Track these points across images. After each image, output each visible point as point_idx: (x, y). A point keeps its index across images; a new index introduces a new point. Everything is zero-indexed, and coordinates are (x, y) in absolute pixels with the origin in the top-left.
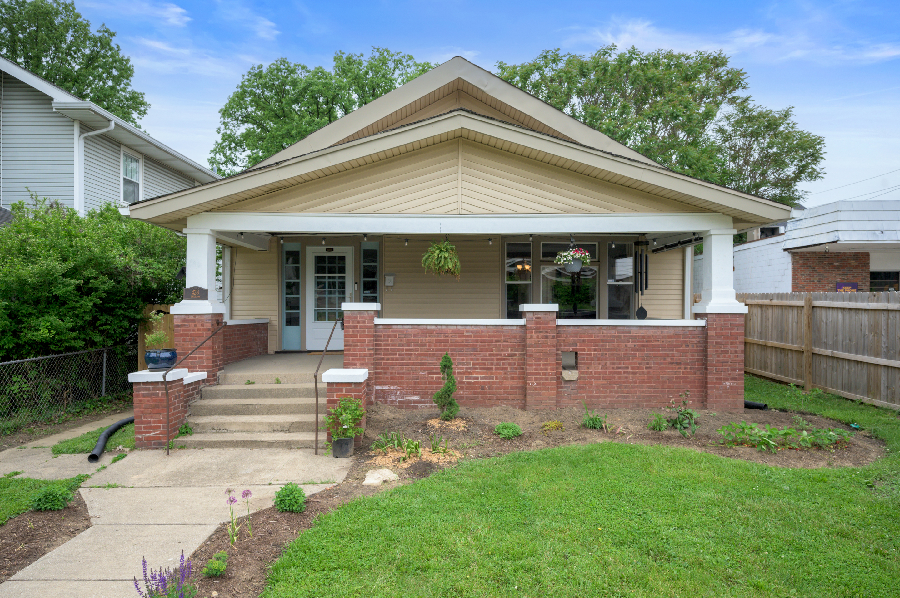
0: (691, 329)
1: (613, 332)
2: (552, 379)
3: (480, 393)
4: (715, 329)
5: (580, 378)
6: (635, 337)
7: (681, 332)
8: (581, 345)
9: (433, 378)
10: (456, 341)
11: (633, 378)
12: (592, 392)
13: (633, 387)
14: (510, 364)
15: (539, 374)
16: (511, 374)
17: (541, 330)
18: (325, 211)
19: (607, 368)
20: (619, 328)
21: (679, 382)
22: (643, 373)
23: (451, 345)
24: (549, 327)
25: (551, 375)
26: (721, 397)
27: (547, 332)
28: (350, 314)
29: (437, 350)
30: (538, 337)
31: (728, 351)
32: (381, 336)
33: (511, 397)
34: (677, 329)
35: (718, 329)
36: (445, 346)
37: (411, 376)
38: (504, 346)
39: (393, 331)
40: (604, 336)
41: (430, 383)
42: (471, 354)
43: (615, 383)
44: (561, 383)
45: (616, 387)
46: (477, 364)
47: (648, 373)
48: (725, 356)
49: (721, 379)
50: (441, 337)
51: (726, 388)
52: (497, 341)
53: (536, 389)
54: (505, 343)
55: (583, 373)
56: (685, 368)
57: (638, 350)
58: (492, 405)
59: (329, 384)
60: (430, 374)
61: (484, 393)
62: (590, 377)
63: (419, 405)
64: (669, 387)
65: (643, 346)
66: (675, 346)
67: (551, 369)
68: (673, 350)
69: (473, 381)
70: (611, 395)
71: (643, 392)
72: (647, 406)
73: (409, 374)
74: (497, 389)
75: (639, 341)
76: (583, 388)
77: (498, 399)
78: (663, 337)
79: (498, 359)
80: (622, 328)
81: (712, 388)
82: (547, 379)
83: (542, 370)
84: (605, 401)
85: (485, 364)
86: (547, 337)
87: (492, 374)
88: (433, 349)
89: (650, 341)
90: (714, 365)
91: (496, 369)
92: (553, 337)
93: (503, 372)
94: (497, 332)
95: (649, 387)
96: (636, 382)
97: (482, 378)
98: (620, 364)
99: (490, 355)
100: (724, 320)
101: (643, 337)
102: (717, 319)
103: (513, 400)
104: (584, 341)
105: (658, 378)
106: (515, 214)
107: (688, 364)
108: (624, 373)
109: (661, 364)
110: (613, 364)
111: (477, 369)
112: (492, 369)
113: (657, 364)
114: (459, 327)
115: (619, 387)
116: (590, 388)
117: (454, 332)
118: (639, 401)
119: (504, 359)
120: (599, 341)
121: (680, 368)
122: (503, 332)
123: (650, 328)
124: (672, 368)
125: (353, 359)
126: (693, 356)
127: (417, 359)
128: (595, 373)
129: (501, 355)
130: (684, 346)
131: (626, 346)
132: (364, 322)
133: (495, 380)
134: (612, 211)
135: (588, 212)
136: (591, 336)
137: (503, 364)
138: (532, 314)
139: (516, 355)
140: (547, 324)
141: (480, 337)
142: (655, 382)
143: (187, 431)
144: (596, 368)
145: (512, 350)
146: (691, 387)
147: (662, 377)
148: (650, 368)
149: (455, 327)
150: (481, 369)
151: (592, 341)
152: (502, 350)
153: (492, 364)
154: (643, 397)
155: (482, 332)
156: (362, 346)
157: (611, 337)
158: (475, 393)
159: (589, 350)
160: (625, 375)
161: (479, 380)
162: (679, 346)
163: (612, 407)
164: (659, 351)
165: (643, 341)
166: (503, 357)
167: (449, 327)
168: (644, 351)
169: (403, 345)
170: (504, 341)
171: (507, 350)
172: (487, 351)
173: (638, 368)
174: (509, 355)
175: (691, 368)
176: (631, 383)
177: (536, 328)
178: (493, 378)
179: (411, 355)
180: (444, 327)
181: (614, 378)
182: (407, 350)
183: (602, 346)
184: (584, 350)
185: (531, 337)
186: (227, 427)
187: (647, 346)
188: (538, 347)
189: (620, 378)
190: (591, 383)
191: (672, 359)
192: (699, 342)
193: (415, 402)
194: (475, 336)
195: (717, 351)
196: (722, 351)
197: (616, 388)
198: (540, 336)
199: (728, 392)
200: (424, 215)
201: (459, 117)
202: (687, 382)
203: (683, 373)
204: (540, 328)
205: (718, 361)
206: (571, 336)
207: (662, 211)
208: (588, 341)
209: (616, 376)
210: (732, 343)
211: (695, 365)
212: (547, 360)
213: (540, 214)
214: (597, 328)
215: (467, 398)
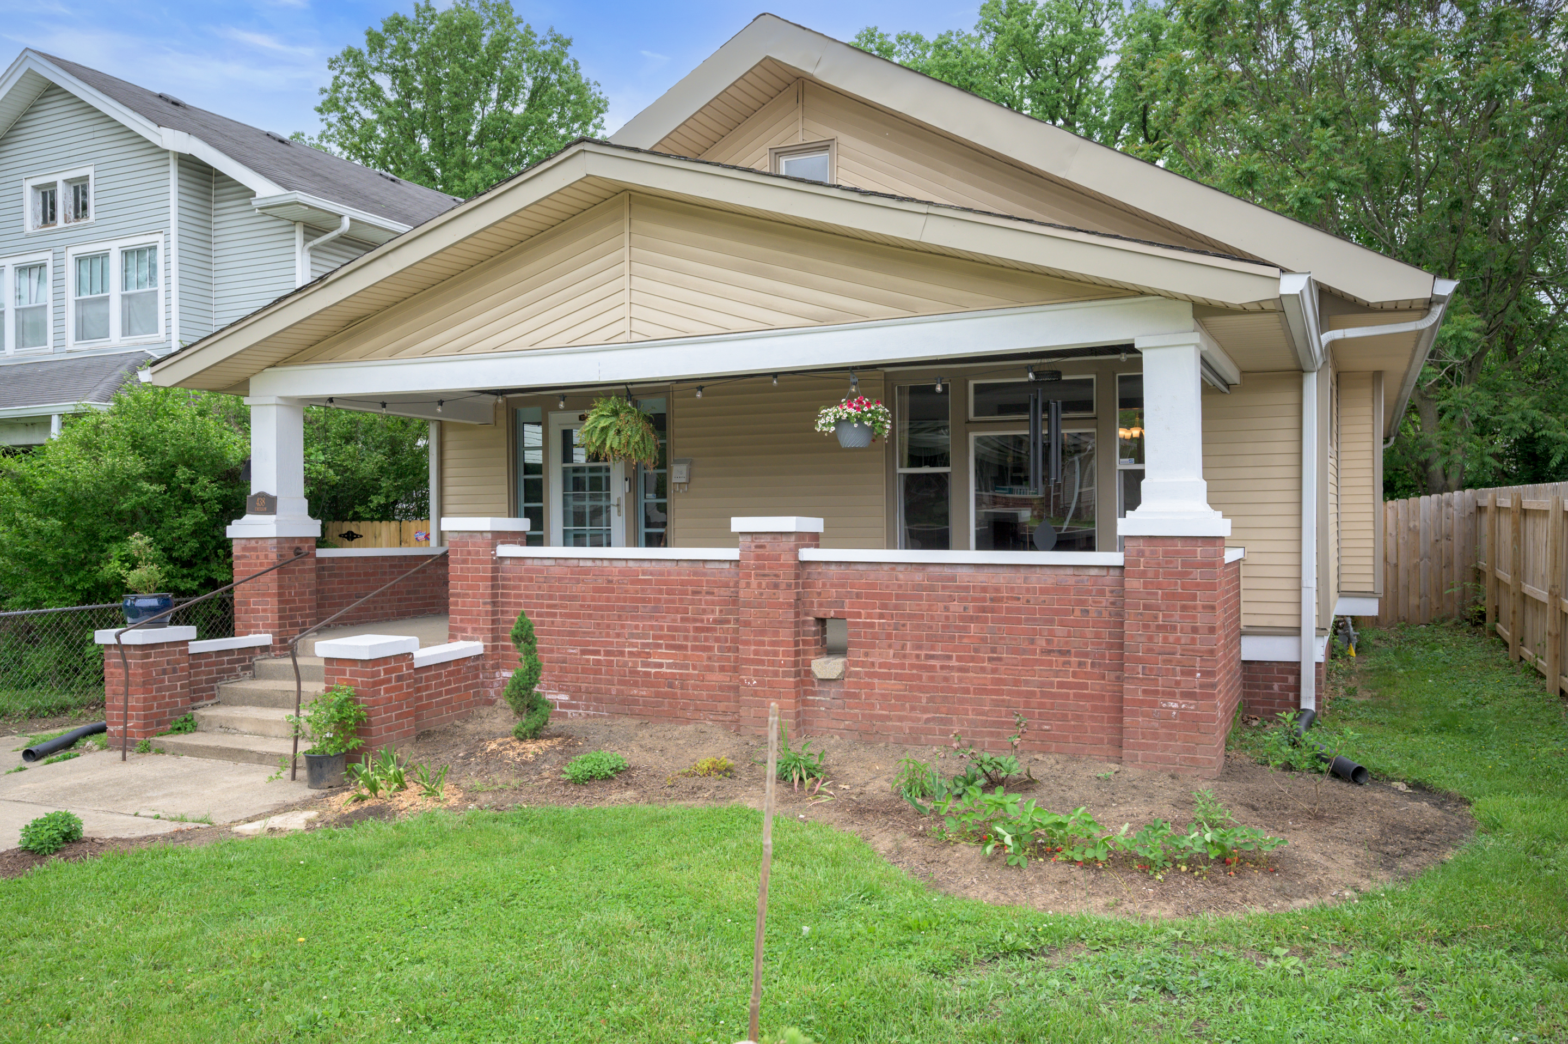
0: (1093, 572)
1: (918, 577)
2: (786, 674)
3: (665, 695)
4: (1143, 574)
5: (845, 674)
6: (966, 588)
7: (1072, 581)
8: (852, 605)
9: (588, 660)
10: (626, 591)
11: (961, 680)
12: (872, 706)
13: (962, 701)
14: (717, 640)
15: (761, 662)
16: (720, 659)
17: (766, 572)
18: (425, 353)
19: (904, 656)
20: (931, 569)
21: (1067, 696)
22: (983, 670)
23: (618, 599)
24: (782, 565)
25: (784, 666)
26: (1155, 736)
27: (777, 576)
28: (456, 537)
29: (596, 608)
30: (759, 585)
31: (1174, 628)
32: (509, 580)
33: (721, 706)
34: (1061, 572)
35: (1150, 574)
36: (608, 599)
37: (555, 655)
38: (707, 603)
39: (527, 570)
40: (900, 586)
41: (584, 671)
42: (651, 618)
43: (921, 689)
44: (813, 684)
45: (924, 697)
46: (660, 637)
47: (994, 671)
48: (1165, 639)
49: (1157, 692)
50: (601, 583)
51: (1169, 717)
52: (695, 593)
53: (755, 694)
54: (709, 598)
55: (856, 664)
56: (1080, 664)
57: (971, 619)
58: (688, 721)
59: (329, 660)
60: (584, 652)
61: (674, 696)
62: (870, 675)
63: (569, 711)
64: (1042, 706)
65: (983, 610)
66: (1057, 612)
67: (786, 654)
68: (1051, 622)
69: (653, 670)
70: (913, 714)
71: (982, 713)
72: (992, 744)
73: (552, 651)
74: (695, 687)
75: (974, 600)
76: (855, 696)
77: (697, 710)
78: (1028, 590)
79: (697, 629)
80: (937, 569)
81: (1134, 714)
82: (776, 674)
83: (767, 653)
84: (901, 728)
85: (673, 638)
86: (776, 586)
87: (686, 657)
88: (589, 606)
89: (1000, 600)
90: (1139, 660)
91: (694, 648)
92: (789, 586)
93: (705, 655)
94: (695, 574)
95: (997, 703)
96: (967, 691)
97: (669, 666)
98: (933, 648)
99: (683, 619)
100: (1166, 553)
101: (984, 589)
102: (1147, 550)
103: (725, 713)
104: (858, 596)
105: (1017, 683)
106: (725, 335)
107: (1086, 655)
108: (942, 667)
109: (1024, 652)
110: (919, 647)
111: (659, 646)
112: (685, 648)
113: (1015, 651)
114: (631, 564)
115: (931, 700)
116: (868, 696)
117: (621, 572)
118: (975, 734)
119: (708, 630)
120: (889, 596)
121: (1069, 663)
122: (705, 574)
123: (999, 570)
124: (1050, 663)
125: (462, 621)
126: (1098, 635)
127: (563, 624)
128: (881, 665)
129: (702, 621)
130: (1077, 613)
131: (947, 609)
132: (477, 553)
133: (691, 671)
134: (912, 313)
135: (862, 320)
136: (873, 586)
137: (706, 639)
138: (749, 538)
139: (728, 622)
140: (778, 558)
141: (665, 583)
142: (1010, 693)
143: (187, 725)
144: (883, 655)
145: (721, 611)
146: (1095, 708)
147: (1027, 683)
148: (1000, 659)
149: (624, 563)
150: (668, 647)
151: (873, 596)
152: (704, 611)
153: (686, 638)
154: (984, 724)
155: (669, 574)
156: (474, 596)
157: (914, 587)
158: (658, 695)
159: (869, 616)
160: (945, 673)
161: (664, 670)
162: (1066, 612)
163: (916, 741)
164: (1019, 621)
165: (984, 600)
166: (705, 625)
167: (615, 563)
168: (985, 620)
169: (542, 597)
170: (708, 593)
171: (713, 611)
172: (677, 611)
173: (973, 659)
174: (715, 621)
175: (1093, 665)
176: (955, 691)
177: (758, 568)
178: (686, 667)
179: (554, 615)
180: (606, 563)
181: (920, 678)
182: (549, 606)
183: (896, 607)
184: (859, 615)
185: (748, 585)
186: (237, 725)
187: (992, 610)
188: (760, 606)
189: (932, 679)
190: (871, 686)
191: (1048, 641)
192: (1113, 603)
193: (563, 705)
194: (659, 582)
195: (1146, 627)
196: (1159, 627)
197: (924, 701)
198: (764, 585)
199: (1174, 726)
200: (571, 347)
201: (582, 154)
202: (1084, 697)
203: (1075, 675)
204: (763, 567)
205: (1150, 650)
206: (832, 585)
207: (1020, 303)
208: (868, 596)
209: (925, 675)
210: (1184, 608)
211: (1103, 657)
212: (776, 634)
213: (770, 330)
214: (886, 568)
215: (645, 704)
